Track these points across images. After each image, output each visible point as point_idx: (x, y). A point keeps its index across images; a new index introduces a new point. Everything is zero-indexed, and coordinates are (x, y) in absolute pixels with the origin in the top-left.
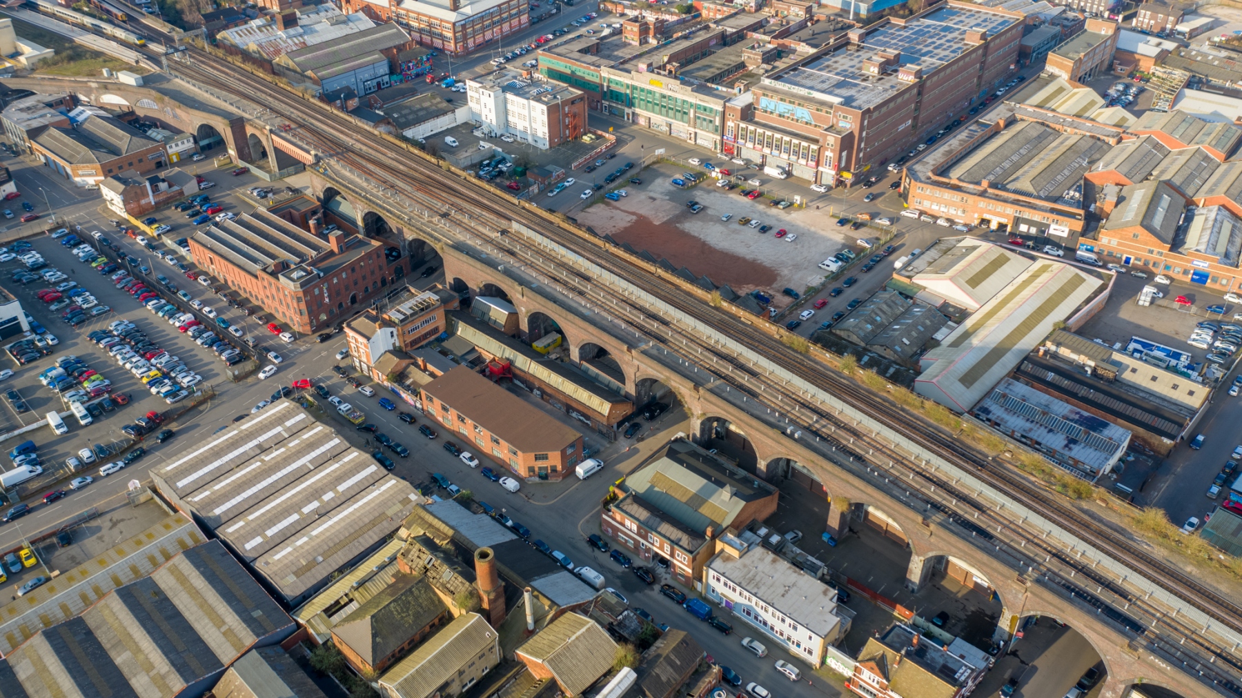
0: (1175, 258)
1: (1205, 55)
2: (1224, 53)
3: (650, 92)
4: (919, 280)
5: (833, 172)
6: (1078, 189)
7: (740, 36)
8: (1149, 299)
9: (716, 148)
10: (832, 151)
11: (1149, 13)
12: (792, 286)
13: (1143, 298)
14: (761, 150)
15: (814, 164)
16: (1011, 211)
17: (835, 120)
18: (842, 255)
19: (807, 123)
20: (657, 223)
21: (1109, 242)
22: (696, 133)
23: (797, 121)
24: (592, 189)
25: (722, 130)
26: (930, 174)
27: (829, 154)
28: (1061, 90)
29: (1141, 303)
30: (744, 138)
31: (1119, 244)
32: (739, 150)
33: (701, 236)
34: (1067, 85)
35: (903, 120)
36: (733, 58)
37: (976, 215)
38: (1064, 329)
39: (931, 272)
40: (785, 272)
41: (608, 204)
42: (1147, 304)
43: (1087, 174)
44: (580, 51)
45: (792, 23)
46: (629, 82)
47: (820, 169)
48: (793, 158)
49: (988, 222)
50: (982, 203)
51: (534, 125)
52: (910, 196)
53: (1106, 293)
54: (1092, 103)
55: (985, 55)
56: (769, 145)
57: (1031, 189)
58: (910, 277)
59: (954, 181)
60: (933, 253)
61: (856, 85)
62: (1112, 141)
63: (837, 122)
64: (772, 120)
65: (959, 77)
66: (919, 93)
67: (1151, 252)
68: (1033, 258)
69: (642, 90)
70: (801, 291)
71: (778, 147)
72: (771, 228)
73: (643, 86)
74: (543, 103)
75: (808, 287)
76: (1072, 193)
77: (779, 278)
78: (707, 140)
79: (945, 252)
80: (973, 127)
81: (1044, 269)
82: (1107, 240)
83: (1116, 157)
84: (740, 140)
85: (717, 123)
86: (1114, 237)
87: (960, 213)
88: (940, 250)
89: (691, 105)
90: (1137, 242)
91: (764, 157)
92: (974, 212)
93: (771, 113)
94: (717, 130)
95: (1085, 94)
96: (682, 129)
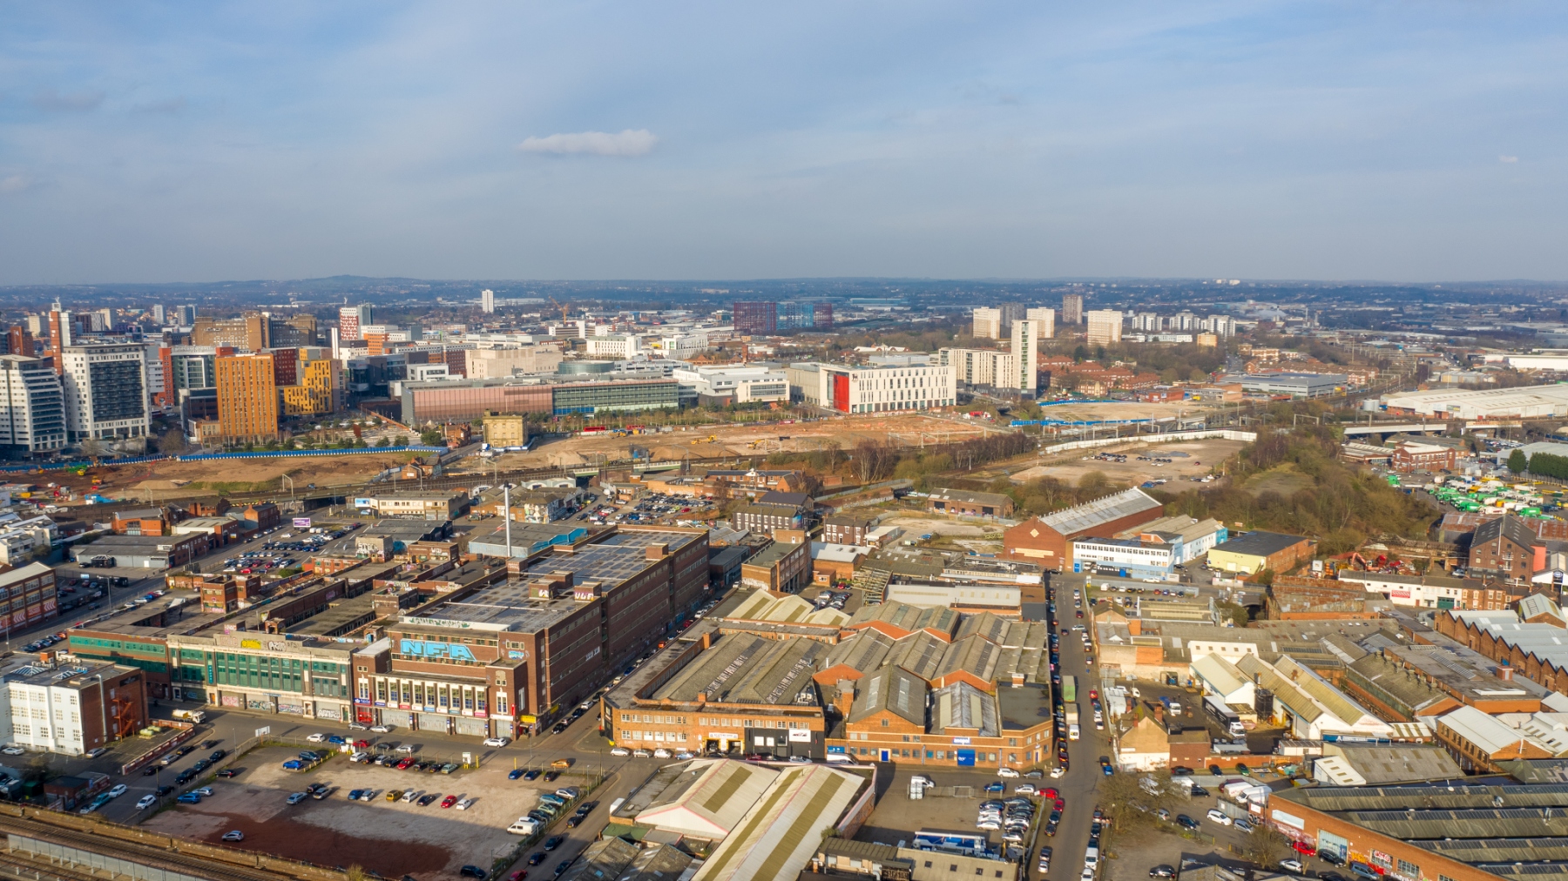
0: (934, 740)
1: (901, 556)
2: (918, 552)
3: (243, 658)
4: (644, 818)
5: (511, 718)
6: (809, 690)
7: (366, 586)
8: (920, 790)
9: (345, 718)
10: (505, 690)
11: (834, 526)
12: (473, 862)
13: (913, 790)
14: (410, 708)
15: (483, 712)
16: (738, 722)
17: (503, 651)
18: (538, 812)
19: (467, 663)
20: (261, 820)
21: (859, 737)
22: (314, 703)
23: (454, 662)
24: (156, 794)
25: (351, 691)
26: (634, 699)
27: (502, 694)
28: (764, 601)
29: (913, 796)
30: (383, 695)
31: (870, 737)
32: (378, 713)
33: (332, 826)
34: (770, 596)
35: (591, 648)
36: (360, 609)
37: (700, 738)
38: (835, 836)
39: (657, 805)
40: (461, 847)
41: (181, 810)
42: (920, 796)
43: (815, 675)
44: (135, 624)
45: (432, 567)
46: (210, 649)
47: (493, 717)
48: (454, 709)
49: (716, 742)
50: (703, 721)
51: (58, 723)
52: (615, 729)
53: (871, 790)
54: (801, 609)
55: (672, 570)
56: (420, 699)
57: (757, 697)
58: (632, 817)
59: (666, 702)
60: (656, 785)
61: (524, 612)
62: (832, 640)
63: (506, 654)
64: (420, 667)
65: (648, 596)
66: (603, 614)
67: (906, 739)
68: (778, 769)
69: (232, 657)
70: (487, 867)
71: (433, 700)
72: (434, 798)
73: (232, 651)
74: (74, 687)
75: (497, 860)
76: (803, 695)
77: (452, 857)
78: (332, 708)
79: (671, 781)
80: (675, 646)
81: (794, 776)
82: (857, 735)
83: (841, 653)
84: (378, 700)
85: (344, 683)
86: (862, 729)
87: (680, 739)
88: (664, 781)
89: (305, 665)
90: (888, 730)
91: (414, 716)
92: (696, 734)
93: (418, 658)
94: (344, 693)
95: (793, 602)
96: (293, 700)
